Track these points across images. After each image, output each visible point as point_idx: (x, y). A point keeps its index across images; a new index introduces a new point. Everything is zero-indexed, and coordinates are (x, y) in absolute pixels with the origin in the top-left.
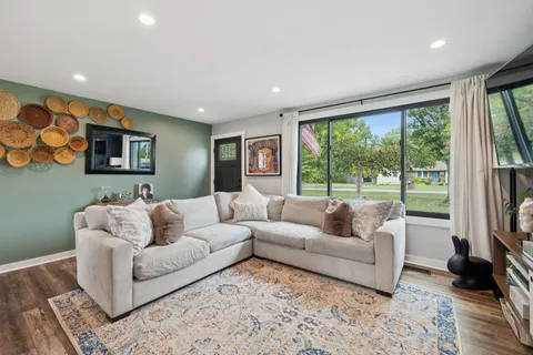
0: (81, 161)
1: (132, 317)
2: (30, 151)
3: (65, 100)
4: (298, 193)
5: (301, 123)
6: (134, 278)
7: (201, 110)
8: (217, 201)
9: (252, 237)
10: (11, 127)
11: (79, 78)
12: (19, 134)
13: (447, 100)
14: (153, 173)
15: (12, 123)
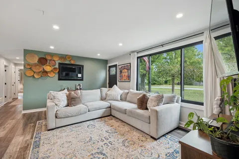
0: (57, 76)
1: (55, 130)
2: (41, 73)
3: (52, 55)
4: (137, 90)
5: (138, 58)
6: (56, 117)
7: (99, 55)
8: (101, 92)
9: (110, 107)
10: (35, 65)
11: (52, 47)
12: (38, 67)
13: (201, 42)
14: (82, 80)
15: (35, 64)
